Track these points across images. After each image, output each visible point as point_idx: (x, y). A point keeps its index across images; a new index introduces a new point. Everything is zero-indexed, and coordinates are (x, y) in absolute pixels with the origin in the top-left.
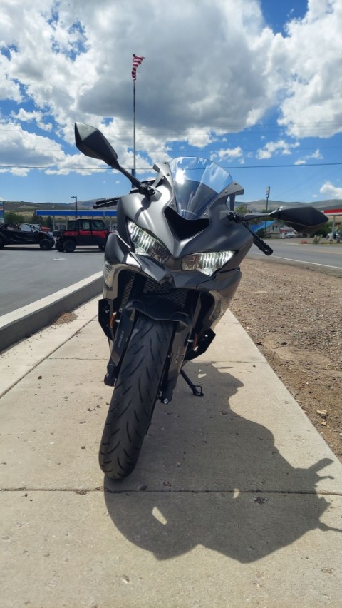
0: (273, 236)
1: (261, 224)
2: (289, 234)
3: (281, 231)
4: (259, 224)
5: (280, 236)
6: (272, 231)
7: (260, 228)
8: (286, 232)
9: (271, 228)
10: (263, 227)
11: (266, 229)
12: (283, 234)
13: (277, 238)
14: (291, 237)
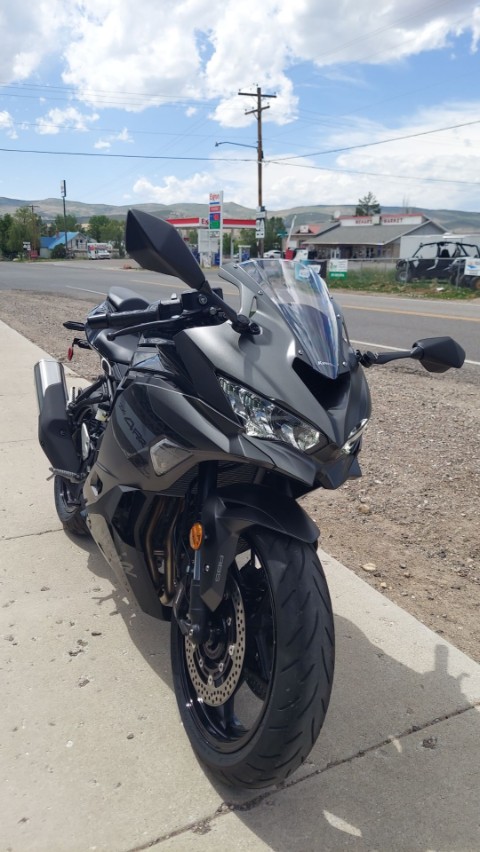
0: (78, 255)
1: (59, 237)
2: (101, 253)
3: (90, 249)
4: (55, 236)
5: (89, 255)
6: (75, 248)
7: (57, 243)
8: (97, 250)
9: (74, 243)
10: (62, 240)
11: (66, 244)
12: (93, 252)
13: (85, 259)
14: (104, 258)
